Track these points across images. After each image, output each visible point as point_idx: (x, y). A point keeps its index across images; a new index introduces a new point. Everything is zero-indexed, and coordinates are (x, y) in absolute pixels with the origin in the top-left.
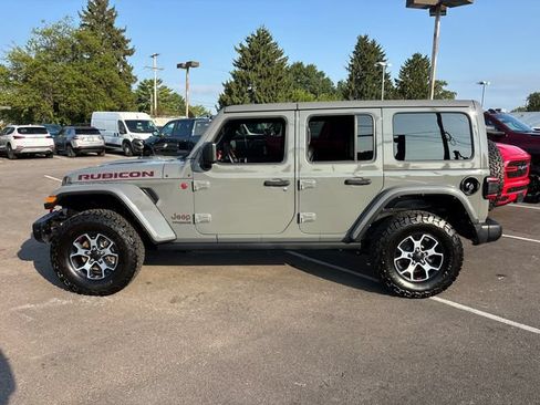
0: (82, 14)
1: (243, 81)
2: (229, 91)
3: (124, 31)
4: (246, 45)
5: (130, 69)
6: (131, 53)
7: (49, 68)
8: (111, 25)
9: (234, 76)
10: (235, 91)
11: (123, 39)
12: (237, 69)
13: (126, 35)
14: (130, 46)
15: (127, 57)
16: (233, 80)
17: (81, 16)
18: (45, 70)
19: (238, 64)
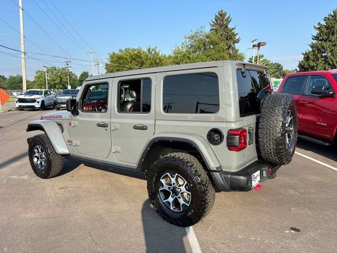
0: (212, 23)
1: (319, 50)
2: (307, 58)
3: (234, 29)
4: (324, 23)
5: (237, 51)
6: (238, 41)
7: (191, 56)
8: (227, 27)
9: (312, 47)
10: (311, 57)
11: (233, 34)
12: (315, 42)
13: (235, 31)
14: (237, 37)
15: (236, 44)
16: (311, 49)
17: (211, 25)
18: (188, 57)
19: (316, 38)
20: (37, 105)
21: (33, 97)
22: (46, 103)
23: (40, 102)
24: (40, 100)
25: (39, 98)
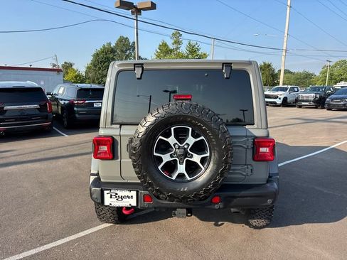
20: (279, 101)
21: (276, 93)
22: (289, 100)
23: (282, 99)
24: (282, 97)
25: (282, 94)
